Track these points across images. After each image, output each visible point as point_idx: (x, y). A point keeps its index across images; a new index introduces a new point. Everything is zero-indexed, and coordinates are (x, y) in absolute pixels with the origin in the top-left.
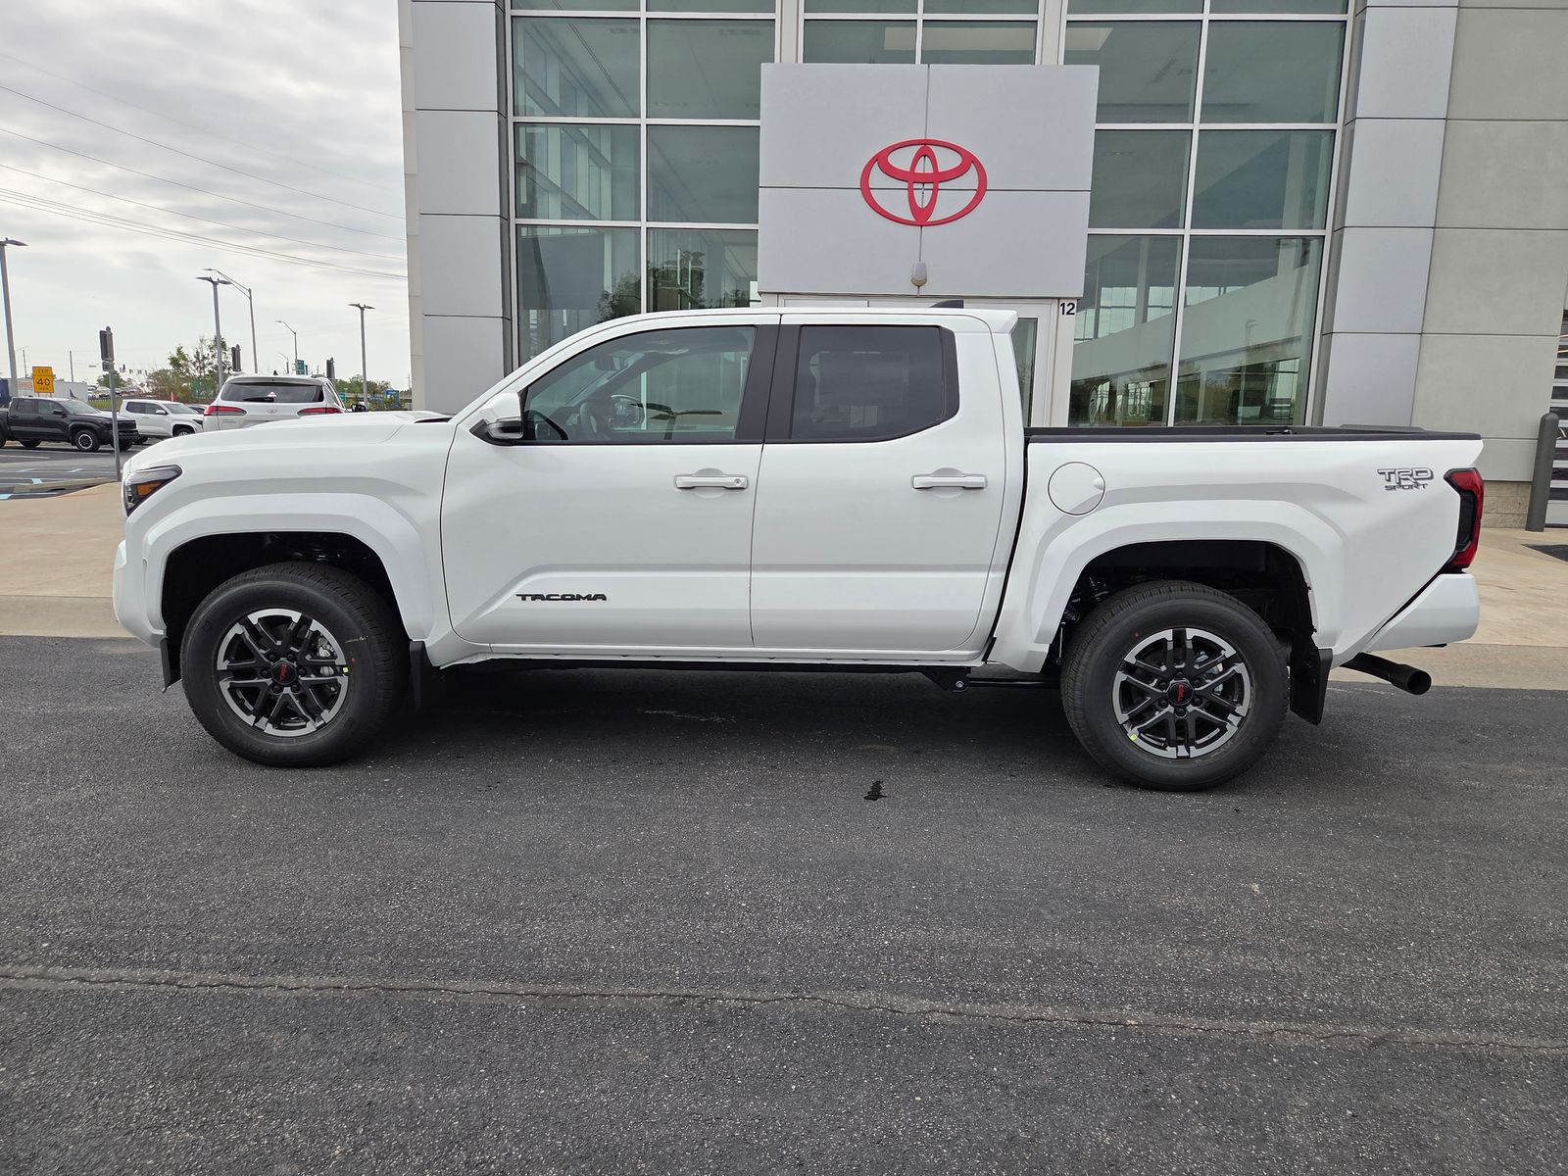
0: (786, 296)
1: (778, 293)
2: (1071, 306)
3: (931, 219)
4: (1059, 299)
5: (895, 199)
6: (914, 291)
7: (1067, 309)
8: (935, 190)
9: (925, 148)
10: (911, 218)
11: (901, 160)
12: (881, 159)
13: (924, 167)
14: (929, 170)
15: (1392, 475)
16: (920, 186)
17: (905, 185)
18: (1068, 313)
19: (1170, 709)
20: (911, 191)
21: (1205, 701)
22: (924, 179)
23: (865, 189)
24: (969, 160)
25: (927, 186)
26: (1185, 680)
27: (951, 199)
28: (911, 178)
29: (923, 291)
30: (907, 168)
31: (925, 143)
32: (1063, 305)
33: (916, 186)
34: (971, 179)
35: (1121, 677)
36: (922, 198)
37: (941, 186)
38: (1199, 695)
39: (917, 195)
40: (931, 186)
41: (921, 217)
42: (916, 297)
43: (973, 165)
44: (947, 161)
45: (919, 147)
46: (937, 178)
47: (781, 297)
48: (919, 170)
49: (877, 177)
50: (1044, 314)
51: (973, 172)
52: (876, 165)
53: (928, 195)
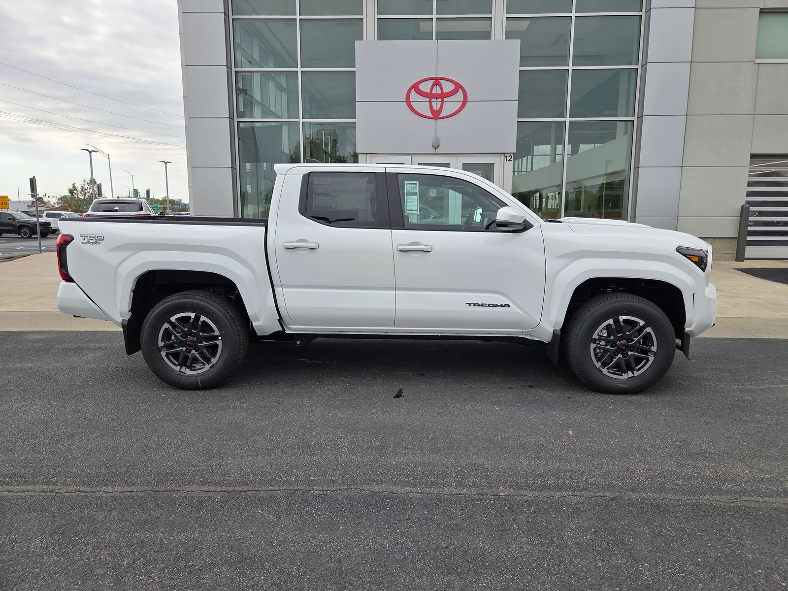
0: (371, 155)
2: (510, 157)
3: (442, 115)
4: (504, 154)
5: (423, 106)
6: (433, 151)
8: (442, 102)
9: (437, 81)
10: (431, 115)
11: (426, 87)
12: (415, 87)
13: (437, 90)
14: (439, 92)
16: (435, 100)
17: (428, 99)
18: (509, 160)
20: (430, 102)
22: (436, 96)
23: (408, 101)
24: (458, 87)
25: (438, 100)
27: (450, 106)
28: (430, 96)
29: (438, 151)
30: (428, 91)
31: (437, 79)
32: (507, 156)
33: (433, 100)
36: (436, 105)
37: (445, 99)
39: (434, 104)
40: (440, 100)
41: (436, 115)
42: (434, 154)
43: (460, 89)
44: (448, 87)
45: (434, 81)
46: (443, 96)
47: (369, 156)
48: (434, 92)
49: (414, 96)
50: (497, 161)
51: (460, 92)
52: (413, 90)
53: (439, 104)
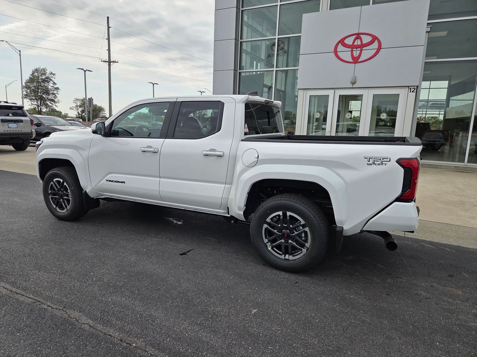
0: (307, 90)
1: (304, 89)
2: (414, 89)
3: (360, 60)
4: (409, 87)
5: (346, 55)
6: (351, 86)
7: (412, 90)
9: (358, 36)
10: (352, 61)
11: (349, 41)
12: (342, 42)
13: (358, 42)
14: (359, 43)
15: (370, 159)
16: (356, 49)
17: (350, 49)
18: (412, 92)
19: (283, 241)
20: (352, 51)
21: (295, 239)
22: (357, 47)
23: (336, 52)
24: (375, 38)
25: (358, 49)
26: (288, 231)
27: (367, 53)
28: (352, 47)
29: (355, 86)
30: (351, 44)
31: (358, 34)
32: (411, 89)
33: (354, 49)
34: (375, 45)
35: (265, 226)
36: (356, 53)
37: (364, 48)
38: (292, 237)
39: (354, 52)
40: (360, 49)
41: (356, 60)
42: (352, 88)
43: (376, 40)
44: (366, 39)
45: (356, 36)
46: (362, 46)
47: (305, 91)
48: (355, 44)
49: (340, 48)
50: (403, 93)
51: (376, 43)
52: (340, 44)
53: (358, 52)
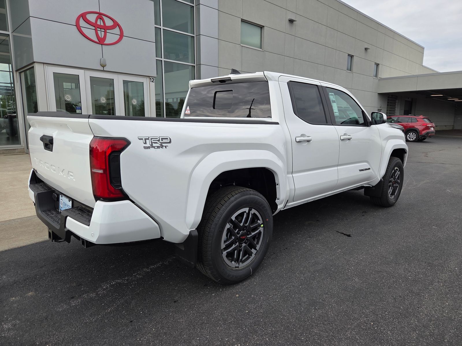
3: (105, 43)
4: (149, 77)
5: (90, 32)
7: (152, 80)
8: (105, 33)
9: (100, 16)
10: (97, 41)
11: (92, 18)
12: (83, 16)
13: (100, 23)
14: (102, 24)
16: (100, 30)
17: (94, 28)
18: (152, 82)
20: (96, 30)
22: (101, 27)
23: (78, 26)
24: (116, 24)
25: (102, 30)
27: (112, 37)
29: (105, 69)
30: (93, 22)
31: (100, 14)
32: (151, 79)
33: (98, 29)
36: (101, 34)
37: (108, 31)
39: (99, 32)
40: (104, 30)
41: (101, 41)
43: (118, 26)
44: (109, 22)
45: (98, 15)
46: (105, 28)
48: (98, 23)
49: (82, 23)
50: (145, 81)
51: (118, 28)
52: (81, 18)
53: (103, 33)
